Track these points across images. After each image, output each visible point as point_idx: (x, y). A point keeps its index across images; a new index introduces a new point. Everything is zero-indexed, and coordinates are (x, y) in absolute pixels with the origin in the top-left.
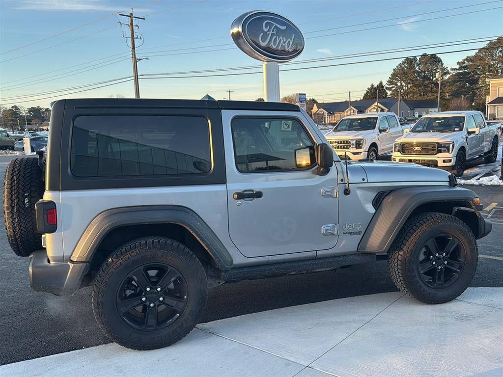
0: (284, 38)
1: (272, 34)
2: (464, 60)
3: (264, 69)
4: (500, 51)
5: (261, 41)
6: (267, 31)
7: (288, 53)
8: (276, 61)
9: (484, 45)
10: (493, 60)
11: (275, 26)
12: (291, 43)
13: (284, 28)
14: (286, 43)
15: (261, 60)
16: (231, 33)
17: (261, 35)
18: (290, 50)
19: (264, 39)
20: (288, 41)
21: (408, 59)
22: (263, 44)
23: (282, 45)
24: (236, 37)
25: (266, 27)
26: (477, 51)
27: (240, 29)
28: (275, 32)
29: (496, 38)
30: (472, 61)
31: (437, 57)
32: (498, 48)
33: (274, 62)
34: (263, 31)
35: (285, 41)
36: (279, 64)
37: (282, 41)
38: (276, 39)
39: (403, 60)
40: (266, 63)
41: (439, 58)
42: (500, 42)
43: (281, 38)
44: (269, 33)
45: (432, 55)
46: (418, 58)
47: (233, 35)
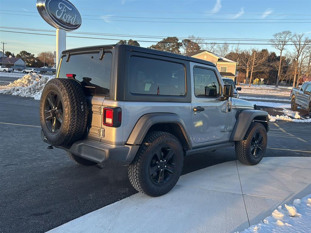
0: (71, 16)
1: (64, 12)
2: (151, 47)
3: (57, 34)
4: (168, 45)
5: (57, 15)
6: (61, 9)
7: (72, 25)
8: (65, 30)
9: (161, 40)
10: (165, 49)
11: (66, 7)
12: (74, 20)
13: (71, 9)
14: (72, 20)
15: (56, 28)
16: (37, 6)
17: (57, 11)
18: (74, 24)
19: (59, 15)
20: (72, 18)
21: (121, 41)
22: (59, 17)
23: (69, 20)
24: (40, 9)
25: (60, 7)
26: (157, 43)
27: (44, 5)
28: (66, 11)
29: (167, 38)
30: (154, 48)
31: (137, 43)
32: (167, 43)
33: (63, 30)
34: (59, 9)
35: (71, 17)
36: (66, 32)
37: (69, 17)
38: (66, 15)
39: (119, 41)
40: (58, 29)
41: (138, 44)
42: (168, 40)
43: (69, 15)
44: (62, 11)
45: (134, 41)
46: (127, 41)
47: (38, 7)
